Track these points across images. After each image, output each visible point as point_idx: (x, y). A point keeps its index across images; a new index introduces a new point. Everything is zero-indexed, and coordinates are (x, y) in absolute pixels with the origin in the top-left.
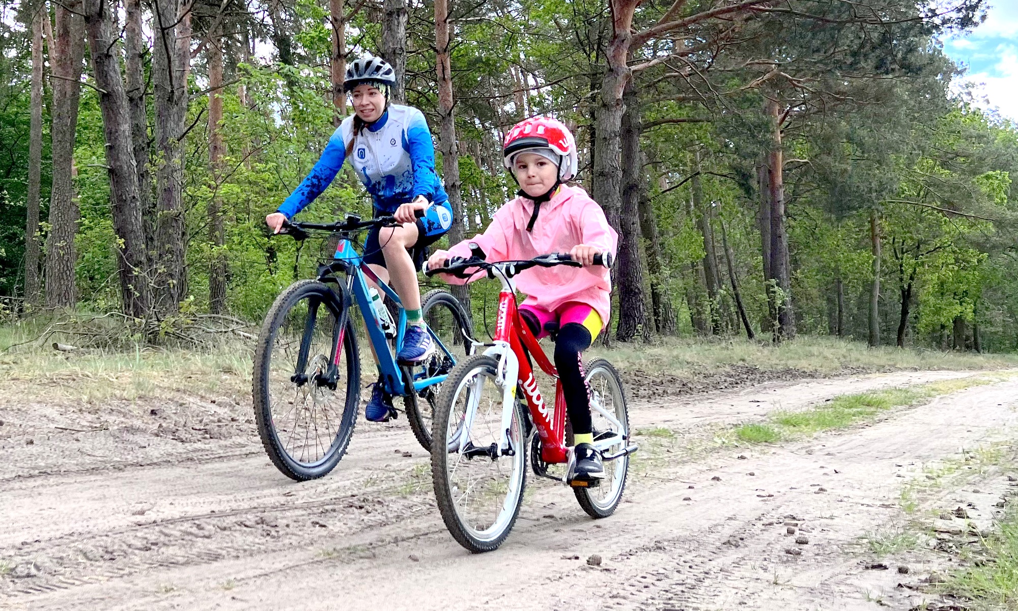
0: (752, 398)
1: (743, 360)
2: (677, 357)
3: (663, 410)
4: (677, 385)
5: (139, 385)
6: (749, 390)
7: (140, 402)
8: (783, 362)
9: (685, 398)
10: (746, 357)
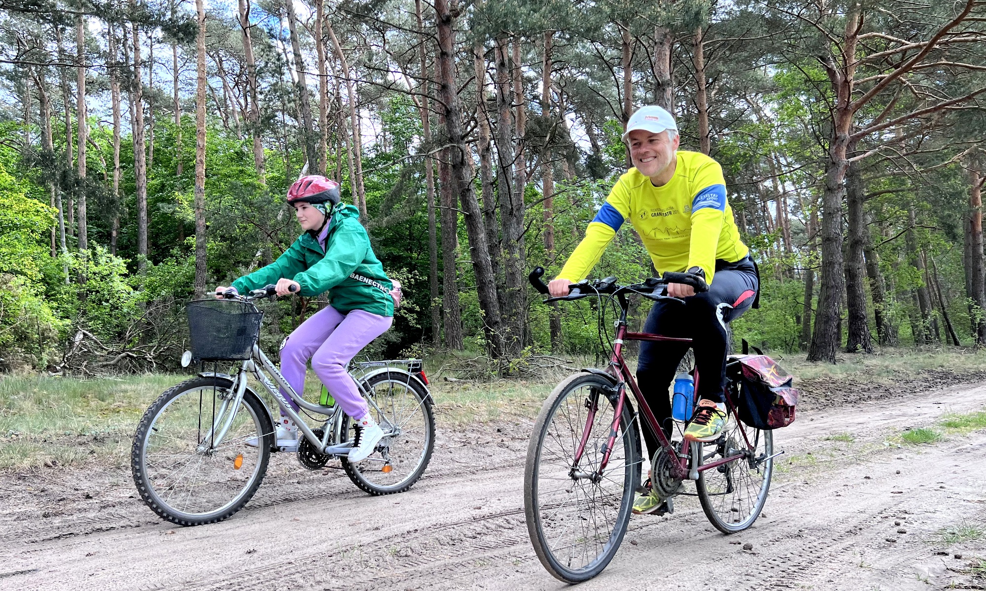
0: (937, 399)
1: (942, 366)
2: (887, 367)
3: (862, 413)
4: (881, 391)
5: (490, 413)
6: (938, 392)
7: (491, 424)
8: (976, 366)
9: (882, 402)
10: (944, 364)
